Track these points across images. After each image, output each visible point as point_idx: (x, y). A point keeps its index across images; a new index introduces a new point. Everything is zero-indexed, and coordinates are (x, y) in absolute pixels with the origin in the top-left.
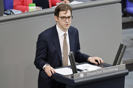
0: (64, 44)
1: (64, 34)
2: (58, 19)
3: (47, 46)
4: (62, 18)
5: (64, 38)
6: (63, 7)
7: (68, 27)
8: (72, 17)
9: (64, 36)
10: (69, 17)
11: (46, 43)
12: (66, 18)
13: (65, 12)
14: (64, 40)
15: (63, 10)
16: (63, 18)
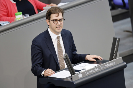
0: (58, 47)
1: (57, 38)
2: (50, 23)
3: (42, 51)
4: (53, 21)
5: (58, 41)
6: (55, 10)
7: (61, 30)
8: (64, 20)
9: (57, 40)
10: (60, 20)
11: (40, 48)
12: (58, 21)
13: (56, 15)
14: (58, 44)
15: (54, 13)
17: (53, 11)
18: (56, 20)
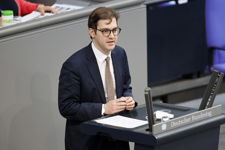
1: (106, 60)
2: (96, 34)
3: (80, 81)
4: (103, 31)
5: (107, 66)
6: (105, 13)
7: (113, 47)
8: (120, 29)
9: (105, 62)
10: (114, 30)
11: (78, 76)
12: (111, 31)
13: (107, 21)
14: (106, 69)
15: (105, 19)
16: (105, 31)
17: (102, 15)
18: (106, 30)
